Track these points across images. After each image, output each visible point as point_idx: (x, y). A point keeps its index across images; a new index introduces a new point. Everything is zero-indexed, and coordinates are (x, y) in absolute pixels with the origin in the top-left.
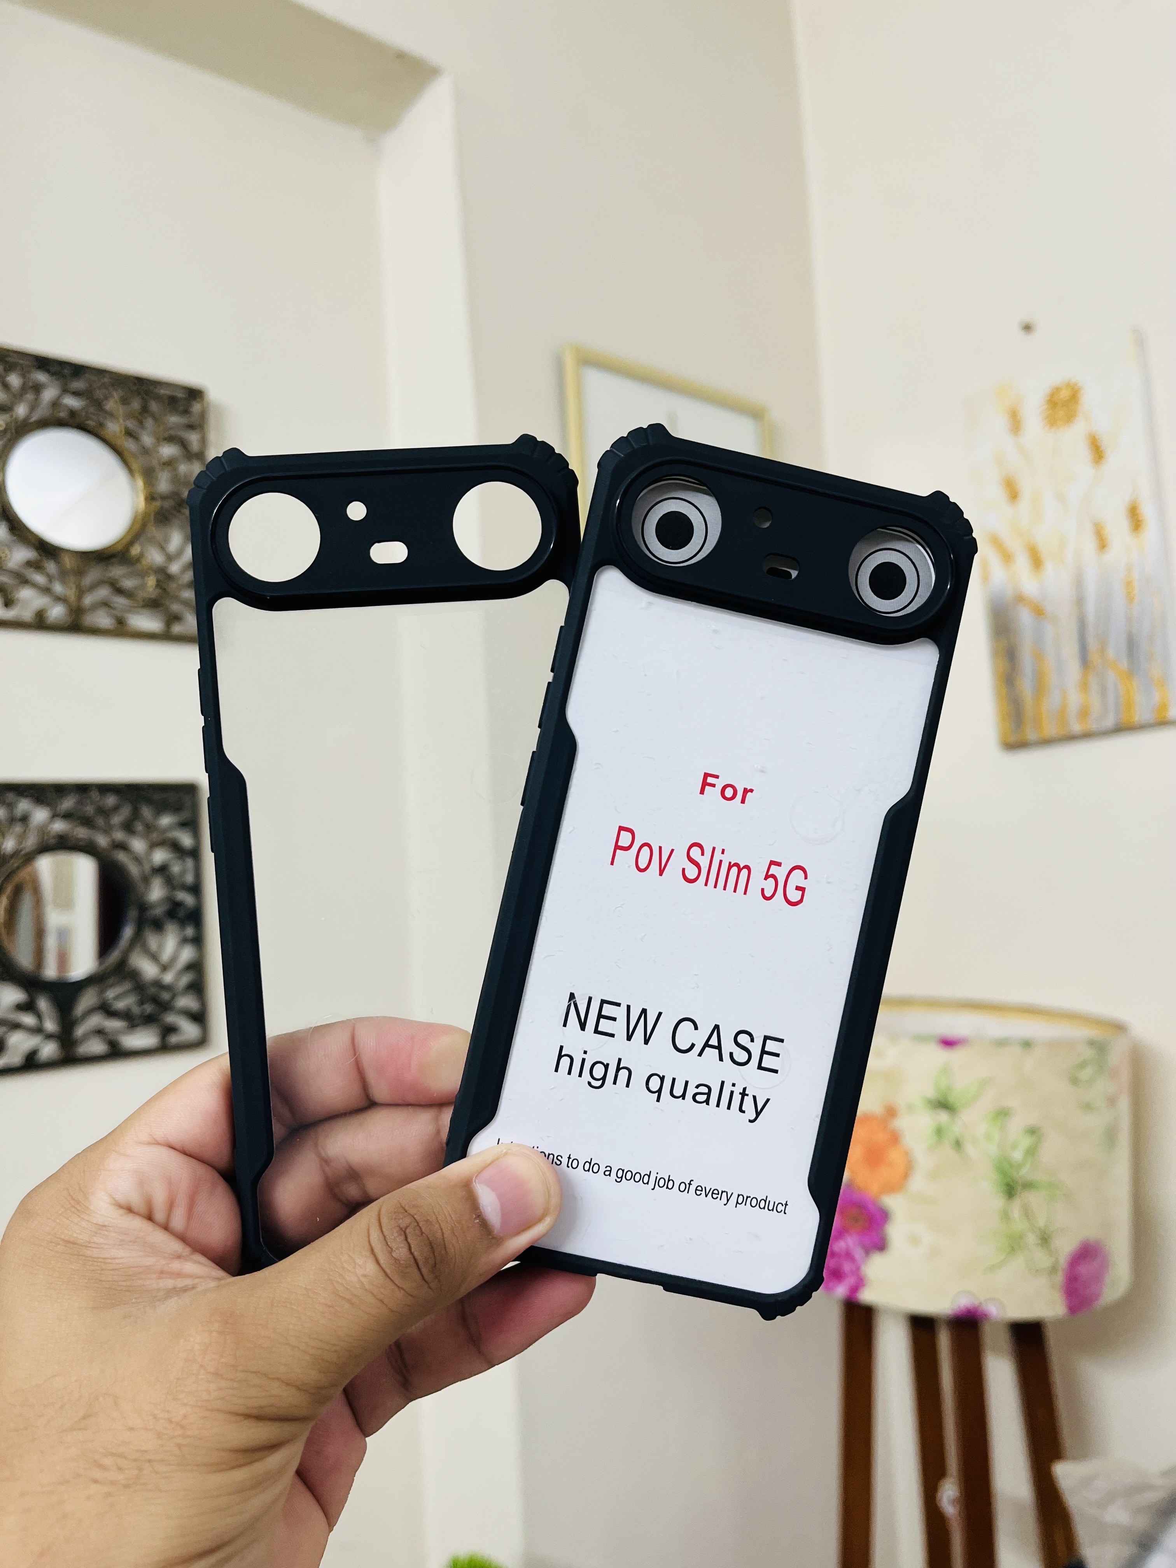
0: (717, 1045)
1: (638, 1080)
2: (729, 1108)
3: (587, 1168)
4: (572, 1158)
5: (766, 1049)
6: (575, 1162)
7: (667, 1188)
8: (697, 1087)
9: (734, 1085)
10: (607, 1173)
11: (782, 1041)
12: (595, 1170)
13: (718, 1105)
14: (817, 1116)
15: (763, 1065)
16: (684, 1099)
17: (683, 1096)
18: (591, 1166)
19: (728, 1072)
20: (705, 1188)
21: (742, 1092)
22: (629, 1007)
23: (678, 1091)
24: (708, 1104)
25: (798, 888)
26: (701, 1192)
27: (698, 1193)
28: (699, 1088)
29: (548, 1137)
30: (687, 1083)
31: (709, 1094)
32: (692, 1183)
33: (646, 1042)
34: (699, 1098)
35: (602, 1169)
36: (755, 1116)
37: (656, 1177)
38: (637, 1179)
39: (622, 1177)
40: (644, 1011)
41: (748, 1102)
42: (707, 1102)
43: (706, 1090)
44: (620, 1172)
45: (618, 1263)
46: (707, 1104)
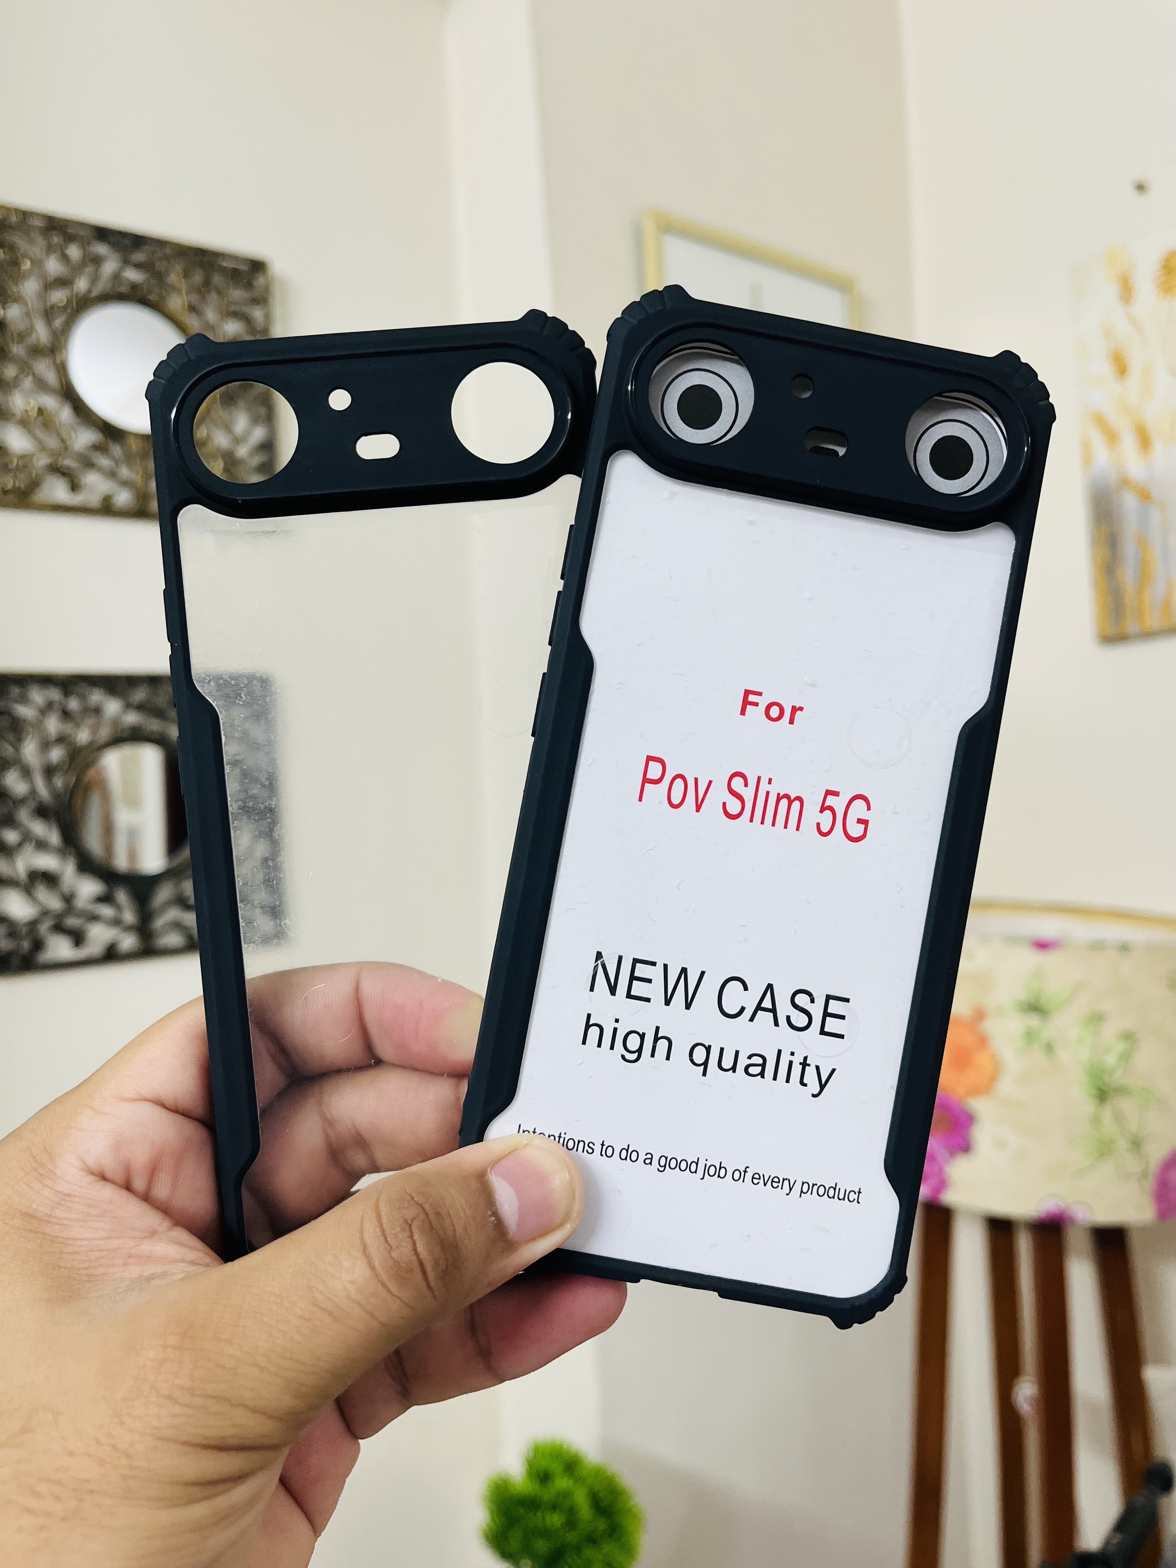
0: (771, 1008)
1: (680, 1051)
2: (788, 1081)
3: (623, 1156)
4: (606, 1144)
5: (829, 1011)
6: (610, 1149)
7: (719, 1176)
8: (750, 1057)
9: (792, 1054)
10: (648, 1161)
11: (847, 1000)
12: (634, 1157)
13: (775, 1078)
14: (892, 1088)
15: (826, 1030)
16: (734, 1071)
17: (734, 1069)
18: (628, 1154)
19: (785, 1039)
20: (763, 1175)
21: (802, 1061)
22: (666, 967)
23: (727, 1063)
24: (763, 1077)
25: (860, 821)
26: (759, 1181)
27: (755, 1181)
28: (752, 1058)
29: (577, 1120)
30: (737, 1053)
31: (763, 1065)
32: (747, 1170)
33: (688, 1006)
34: (752, 1070)
35: (642, 1157)
36: (819, 1089)
37: (706, 1165)
38: (683, 1168)
39: (665, 1166)
40: (684, 971)
41: (811, 1075)
42: (762, 1074)
43: (760, 1061)
44: (663, 1159)
45: (664, 1266)
46: (761, 1077)
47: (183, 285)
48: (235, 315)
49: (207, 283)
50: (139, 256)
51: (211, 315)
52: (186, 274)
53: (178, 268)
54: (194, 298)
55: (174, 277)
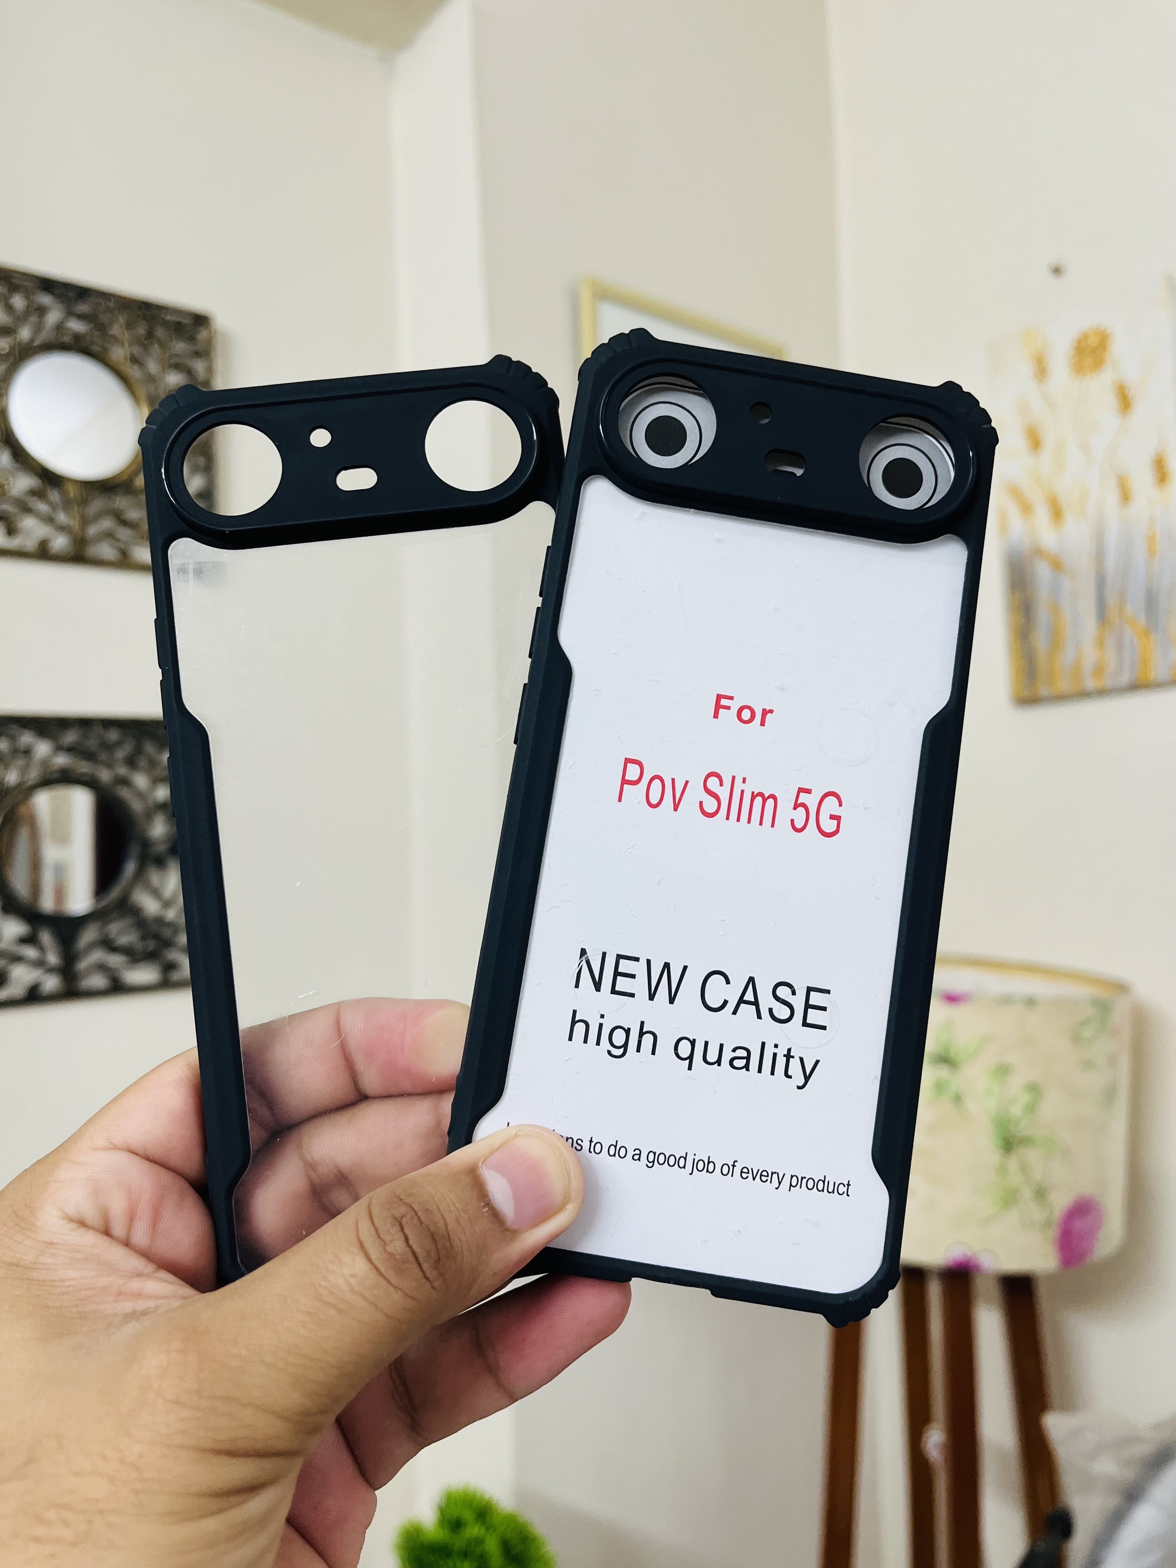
0: (754, 1001)
1: (665, 1045)
2: (772, 1073)
3: (612, 1153)
4: (595, 1141)
5: (810, 1003)
6: (598, 1146)
7: (707, 1171)
8: (734, 1050)
9: (776, 1046)
10: (636, 1157)
11: (828, 992)
12: (622, 1153)
13: (760, 1071)
14: (875, 1077)
15: (808, 1022)
16: (719, 1065)
17: (719, 1062)
18: (616, 1150)
19: (768, 1030)
20: (752, 1169)
21: (786, 1053)
22: (649, 962)
23: (712, 1056)
24: (748, 1070)
25: (832, 817)
26: (748, 1173)
27: (744, 1174)
28: (737, 1051)
29: (565, 1117)
30: (722, 1046)
31: (748, 1058)
32: (736, 1164)
33: (672, 1000)
34: (737, 1063)
35: (630, 1153)
36: (803, 1081)
37: (694, 1159)
38: (671, 1163)
39: (653, 1162)
40: (667, 966)
41: (795, 1066)
42: (747, 1067)
43: (744, 1053)
44: (651, 1155)
45: (655, 1264)
46: (746, 1070)
47: (126, 336)
48: (178, 367)
49: (150, 335)
50: (83, 308)
51: (153, 366)
52: (129, 326)
53: (122, 320)
54: (136, 350)
55: (116, 330)
